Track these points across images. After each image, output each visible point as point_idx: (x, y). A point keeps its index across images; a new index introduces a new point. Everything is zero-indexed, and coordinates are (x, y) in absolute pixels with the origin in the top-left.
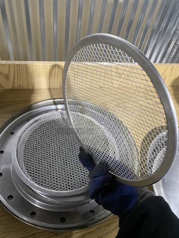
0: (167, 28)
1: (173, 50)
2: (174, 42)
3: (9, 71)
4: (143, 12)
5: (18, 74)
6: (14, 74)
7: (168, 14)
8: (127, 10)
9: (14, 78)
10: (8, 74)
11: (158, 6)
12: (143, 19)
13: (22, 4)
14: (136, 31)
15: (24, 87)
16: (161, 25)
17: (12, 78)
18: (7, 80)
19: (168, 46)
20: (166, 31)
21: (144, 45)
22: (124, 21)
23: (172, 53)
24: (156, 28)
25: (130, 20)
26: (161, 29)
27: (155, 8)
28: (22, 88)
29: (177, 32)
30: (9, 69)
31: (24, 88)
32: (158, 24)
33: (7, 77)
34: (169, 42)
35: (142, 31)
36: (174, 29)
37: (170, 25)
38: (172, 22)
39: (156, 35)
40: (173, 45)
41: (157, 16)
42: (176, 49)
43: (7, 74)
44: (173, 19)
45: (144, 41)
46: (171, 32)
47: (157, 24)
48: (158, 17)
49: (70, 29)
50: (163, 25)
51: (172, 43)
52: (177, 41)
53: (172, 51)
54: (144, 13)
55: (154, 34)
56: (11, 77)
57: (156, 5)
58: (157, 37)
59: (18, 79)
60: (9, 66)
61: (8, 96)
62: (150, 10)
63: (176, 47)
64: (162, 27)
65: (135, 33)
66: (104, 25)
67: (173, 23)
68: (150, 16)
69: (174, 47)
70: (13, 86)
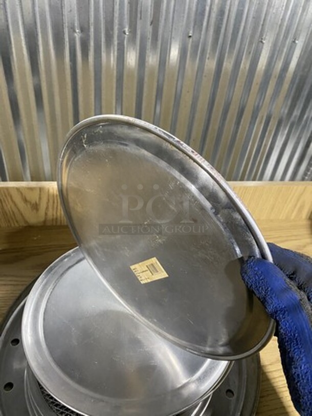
0: (303, 118)
3: (40, 198)
4: (262, 94)
5: (54, 202)
6: (48, 203)
7: (303, 97)
9: (47, 208)
10: (38, 202)
11: (286, 86)
12: (262, 105)
14: (251, 123)
15: (62, 222)
17: (44, 210)
18: (35, 211)
19: (307, 146)
20: (301, 122)
21: (265, 144)
24: (284, 116)
26: (292, 118)
27: (281, 89)
28: (59, 223)
30: (40, 195)
31: (62, 224)
33: (36, 207)
35: (261, 123)
37: (307, 113)
39: (285, 129)
43: (36, 204)
45: (265, 139)
47: (286, 111)
54: (263, 96)
55: (282, 128)
56: (43, 206)
57: (282, 84)
59: (53, 210)
60: (40, 191)
61: (35, 238)
62: (272, 91)
65: (249, 127)
68: (274, 101)
70: (45, 222)
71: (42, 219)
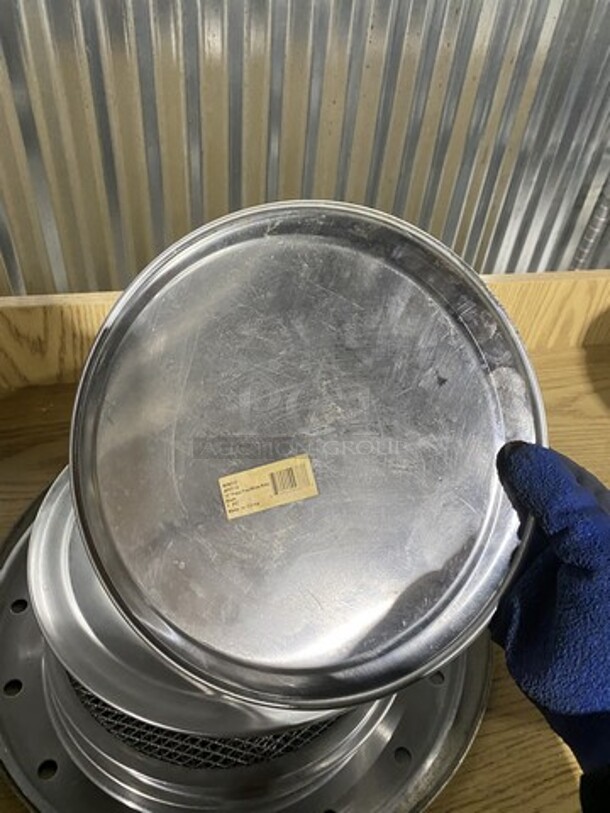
0: (569, 148)
1: (596, 217)
2: (598, 191)
3: (46, 330)
4: (485, 101)
5: (74, 335)
6: (63, 338)
7: (567, 103)
8: (429, 102)
9: (62, 349)
10: (42, 338)
12: (485, 124)
13: (87, 110)
14: (463, 163)
16: (546, 140)
17: (57, 352)
18: (38, 355)
19: (578, 206)
20: (565, 157)
21: (493, 207)
22: (422, 134)
23: (591, 228)
24: (531, 147)
25: (442, 129)
27: (523, 88)
29: (605, 157)
30: (45, 323)
32: (539, 137)
33: (39, 347)
34: (581, 191)
35: (483, 162)
36: (594, 147)
37: (577, 135)
38: (584, 129)
40: (595, 200)
41: (530, 113)
42: (604, 214)
43: (40, 340)
44: (588, 116)
45: (493, 196)
46: (582, 159)
47: (534, 137)
48: (536, 116)
49: (244, 174)
50: (555, 138)
51: (590, 194)
52: (605, 186)
53: (592, 220)
54: (487, 103)
55: (526, 169)
56: (54, 344)
57: (526, 77)
58: (535, 179)
59: (74, 352)
60: (45, 313)
61: (44, 410)
62: (506, 94)
63: (606, 208)
64: (553, 146)
66: (355, 151)
67: (588, 131)
69: (597, 207)
70: (60, 376)
71: (54, 370)
